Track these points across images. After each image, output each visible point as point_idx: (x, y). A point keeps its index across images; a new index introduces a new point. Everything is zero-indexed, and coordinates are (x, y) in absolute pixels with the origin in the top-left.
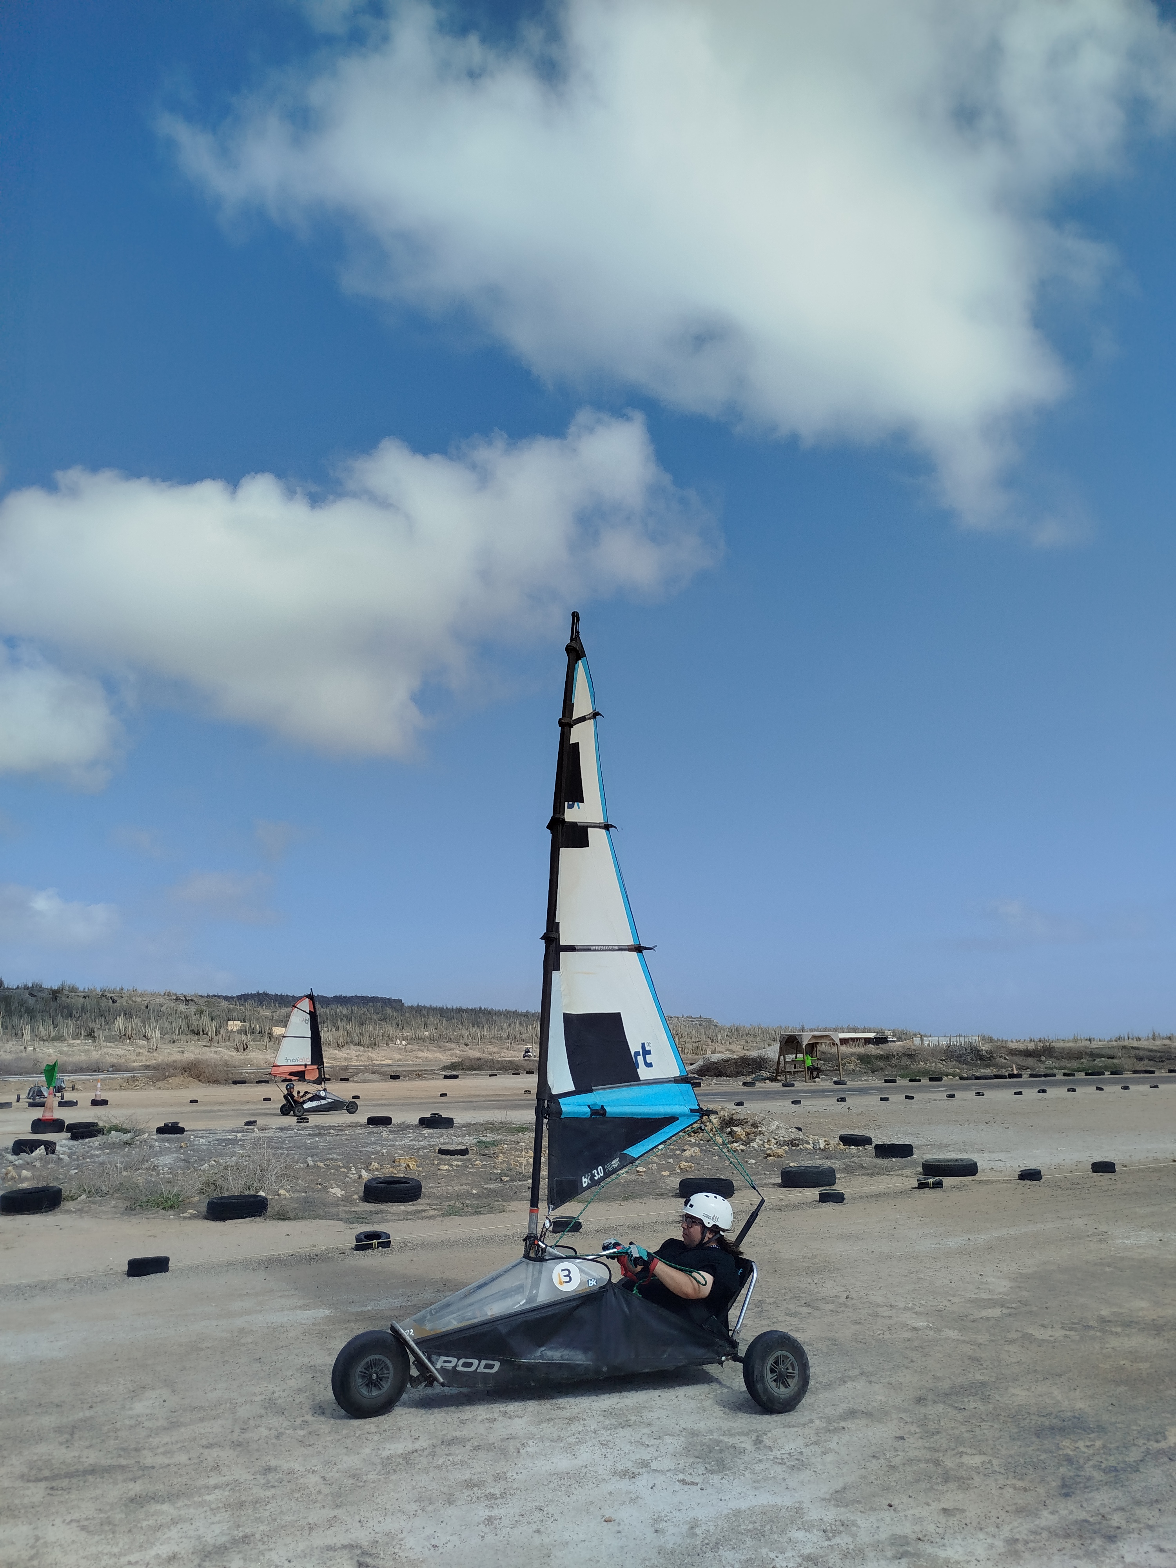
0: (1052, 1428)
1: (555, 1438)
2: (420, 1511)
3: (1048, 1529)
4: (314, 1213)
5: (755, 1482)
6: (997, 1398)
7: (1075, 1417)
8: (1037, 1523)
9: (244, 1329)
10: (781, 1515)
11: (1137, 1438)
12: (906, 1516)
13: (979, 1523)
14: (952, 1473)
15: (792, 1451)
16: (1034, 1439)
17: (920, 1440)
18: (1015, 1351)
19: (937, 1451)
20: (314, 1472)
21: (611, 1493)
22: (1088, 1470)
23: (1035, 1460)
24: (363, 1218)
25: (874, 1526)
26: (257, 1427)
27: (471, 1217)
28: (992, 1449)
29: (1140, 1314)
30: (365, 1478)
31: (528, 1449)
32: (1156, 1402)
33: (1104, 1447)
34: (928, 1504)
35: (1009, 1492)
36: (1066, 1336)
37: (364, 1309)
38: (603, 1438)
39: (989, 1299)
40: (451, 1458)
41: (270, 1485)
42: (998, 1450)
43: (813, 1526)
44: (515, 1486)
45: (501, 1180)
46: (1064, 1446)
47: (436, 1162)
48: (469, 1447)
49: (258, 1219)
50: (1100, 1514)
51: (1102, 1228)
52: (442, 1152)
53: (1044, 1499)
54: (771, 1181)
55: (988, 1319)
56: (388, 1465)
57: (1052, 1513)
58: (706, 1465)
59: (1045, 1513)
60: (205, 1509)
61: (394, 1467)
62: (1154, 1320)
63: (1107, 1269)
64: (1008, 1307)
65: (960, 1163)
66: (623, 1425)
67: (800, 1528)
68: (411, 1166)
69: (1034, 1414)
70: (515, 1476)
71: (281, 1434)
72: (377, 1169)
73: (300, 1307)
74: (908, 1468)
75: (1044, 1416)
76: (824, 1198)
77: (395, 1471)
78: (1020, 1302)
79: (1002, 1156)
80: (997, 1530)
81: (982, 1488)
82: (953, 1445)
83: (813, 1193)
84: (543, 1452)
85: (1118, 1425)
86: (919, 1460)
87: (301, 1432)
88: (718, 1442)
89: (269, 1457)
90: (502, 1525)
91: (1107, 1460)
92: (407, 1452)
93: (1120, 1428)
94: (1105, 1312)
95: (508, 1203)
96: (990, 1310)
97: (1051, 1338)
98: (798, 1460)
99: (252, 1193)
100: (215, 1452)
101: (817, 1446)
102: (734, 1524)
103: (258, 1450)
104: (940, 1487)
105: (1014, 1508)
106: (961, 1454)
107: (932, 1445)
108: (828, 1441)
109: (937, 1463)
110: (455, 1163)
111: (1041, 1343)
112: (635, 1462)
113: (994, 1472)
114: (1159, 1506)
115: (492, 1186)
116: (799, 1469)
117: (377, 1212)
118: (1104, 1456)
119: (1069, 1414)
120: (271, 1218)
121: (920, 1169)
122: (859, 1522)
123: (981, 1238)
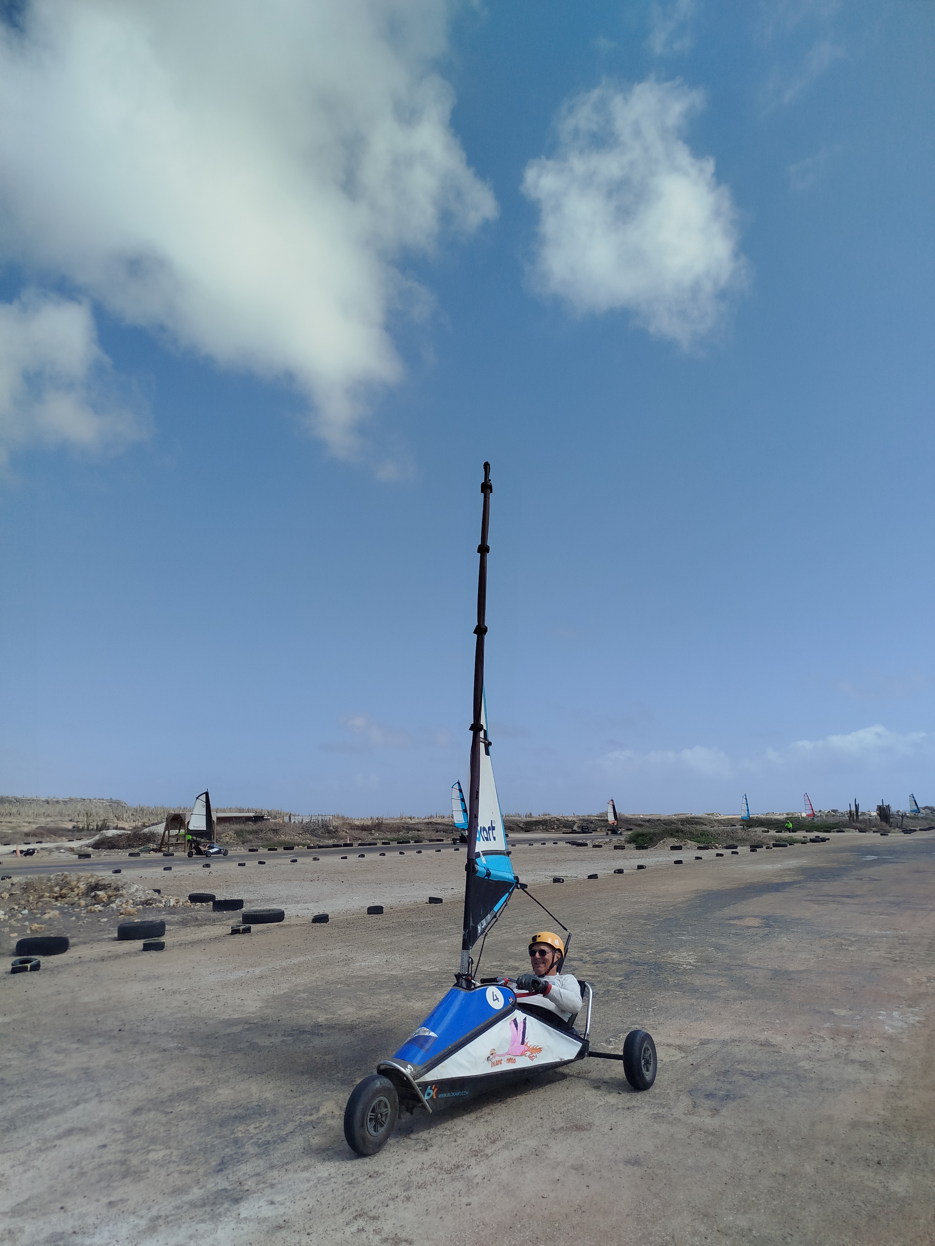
0: (236, 1117)
3: (191, 1202)
6: (204, 1099)
7: (258, 1106)
8: (184, 1199)
11: (297, 1115)
12: (72, 1214)
13: (135, 1209)
14: (133, 1169)
16: (217, 1129)
17: (120, 1145)
18: (237, 1058)
19: (130, 1152)
22: (247, 1147)
23: (208, 1146)
25: (39, 1229)
28: (178, 1142)
32: (325, 1084)
33: (269, 1126)
34: (98, 1200)
35: (173, 1177)
36: (283, 1041)
39: (239, 1018)
42: (183, 1142)
46: (238, 1130)
50: (238, 1182)
51: (352, 955)
53: (200, 1177)
54: (110, 936)
55: (229, 1034)
57: (200, 1188)
59: (195, 1189)
62: (353, 1021)
63: (339, 986)
64: (250, 1024)
65: (270, 912)
69: (227, 1108)
74: (96, 1172)
75: (234, 1108)
76: (147, 948)
78: (261, 1018)
80: (147, 1211)
81: (152, 1178)
82: (146, 1145)
83: (139, 944)
85: (288, 1107)
86: (110, 1163)
91: (265, 1136)
93: (288, 1109)
94: (322, 1019)
96: (234, 1028)
97: (271, 1045)
101: (22, 1166)
104: (116, 1184)
105: (171, 1189)
106: (148, 1152)
107: (128, 1148)
108: (35, 1160)
109: (124, 1162)
111: (260, 1049)
113: (170, 1162)
114: (287, 1167)
118: (265, 1133)
119: (254, 1104)
121: (241, 919)
122: (26, 1228)
123: (258, 971)
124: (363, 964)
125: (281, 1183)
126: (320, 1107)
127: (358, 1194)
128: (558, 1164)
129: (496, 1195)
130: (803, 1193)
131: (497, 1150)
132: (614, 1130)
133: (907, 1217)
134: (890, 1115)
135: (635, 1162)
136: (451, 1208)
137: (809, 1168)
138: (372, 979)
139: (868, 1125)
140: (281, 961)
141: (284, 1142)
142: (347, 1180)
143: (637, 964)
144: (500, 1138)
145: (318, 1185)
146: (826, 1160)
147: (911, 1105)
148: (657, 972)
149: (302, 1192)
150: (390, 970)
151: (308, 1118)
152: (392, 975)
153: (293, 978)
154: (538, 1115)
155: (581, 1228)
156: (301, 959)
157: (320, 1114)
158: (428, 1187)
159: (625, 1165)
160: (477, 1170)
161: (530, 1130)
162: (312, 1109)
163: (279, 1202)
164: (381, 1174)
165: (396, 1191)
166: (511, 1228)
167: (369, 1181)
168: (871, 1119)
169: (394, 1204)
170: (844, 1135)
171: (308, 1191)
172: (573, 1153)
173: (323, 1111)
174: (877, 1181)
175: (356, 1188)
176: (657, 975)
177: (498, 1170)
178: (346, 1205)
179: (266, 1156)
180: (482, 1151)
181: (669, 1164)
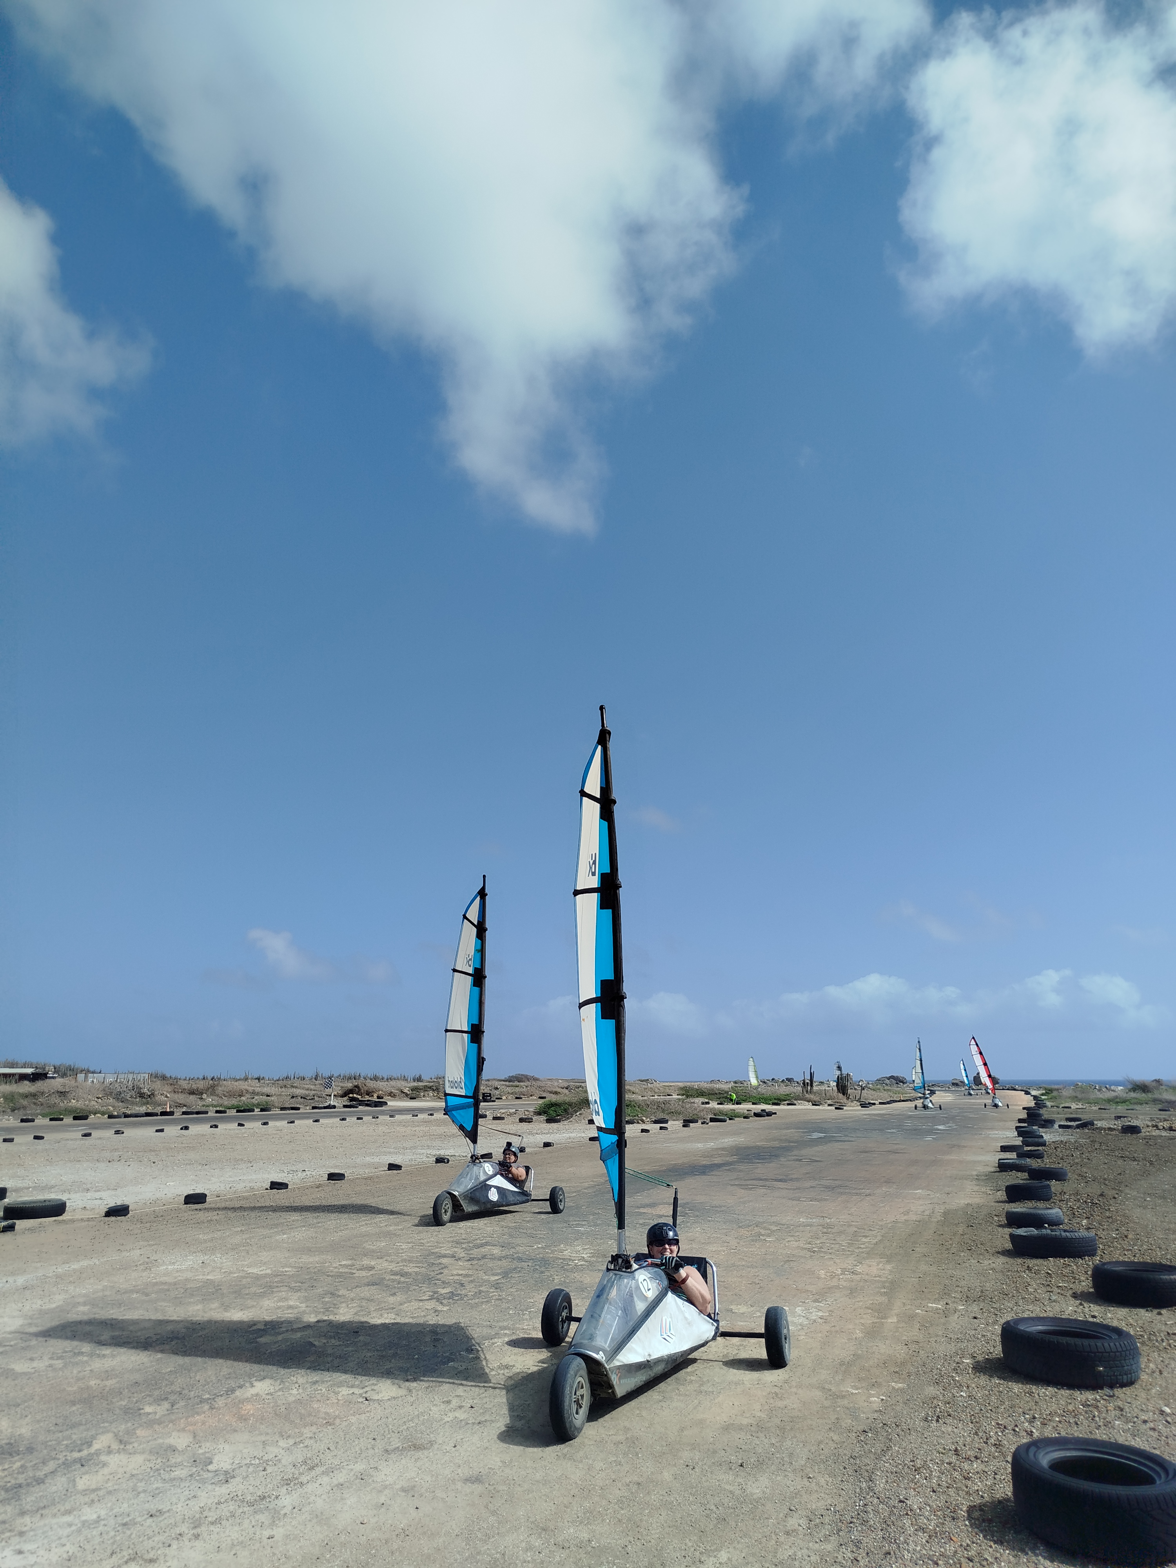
7: (8, 1443)
11: (61, 1452)
32: (102, 1415)
51: (156, 1257)
65: (47, 1203)
78: (20, 1338)
79: (105, 1194)
93: (50, 1445)
124: (169, 1267)
125: (33, 1530)
126: (94, 1442)
127: (133, 1536)
128: (386, 1487)
129: (306, 1525)
130: (654, 1501)
131: (315, 1477)
132: (458, 1447)
133: (758, 1518)
134: (766, 1416)
135: (476, 1479)
136: (249, 1543)
137: (667, 1475)
138: (181, 1286)
139: (740, 1428)
140: (55, 1267)
141: (42, 1484)
142: (120, 1522)
143: (520, 1259)
144: (320, 1464)
145: (83, 1530)
146: (687, 1466)
147: (791, 1405)
148: (543, 1269)
149: (60, 1538)
150: (206, 1273)
151: (76, 1455)
152: (208, 1280)
153: (71, 1288)
154: (371, 1436)
155: (400, 1552)
156: (85, 1263)
157: (92, 1450)
158: (224, 1522)
159: (464, 1483)
160: (287, 1501)
161: (359, 1452)
162: (82, 1444)
163: (28, 1551)
164: (165, 1512)
165: (184, 1528)
166: (318, 1558)
167: (151, 1520)
168: (745, 1421)
169: (178, 1543)
170: (712, 1439)
171: (68, 1536)
172: (405, 1475)
173: (96, 1446)
174: (736, 1484)
175: (132, 1529)
176: (542, 1272)
177: (313, 1498)
178: (116, 1548)
179: (16, 1501)
180: (297, 1479)
181: (514, 1480)
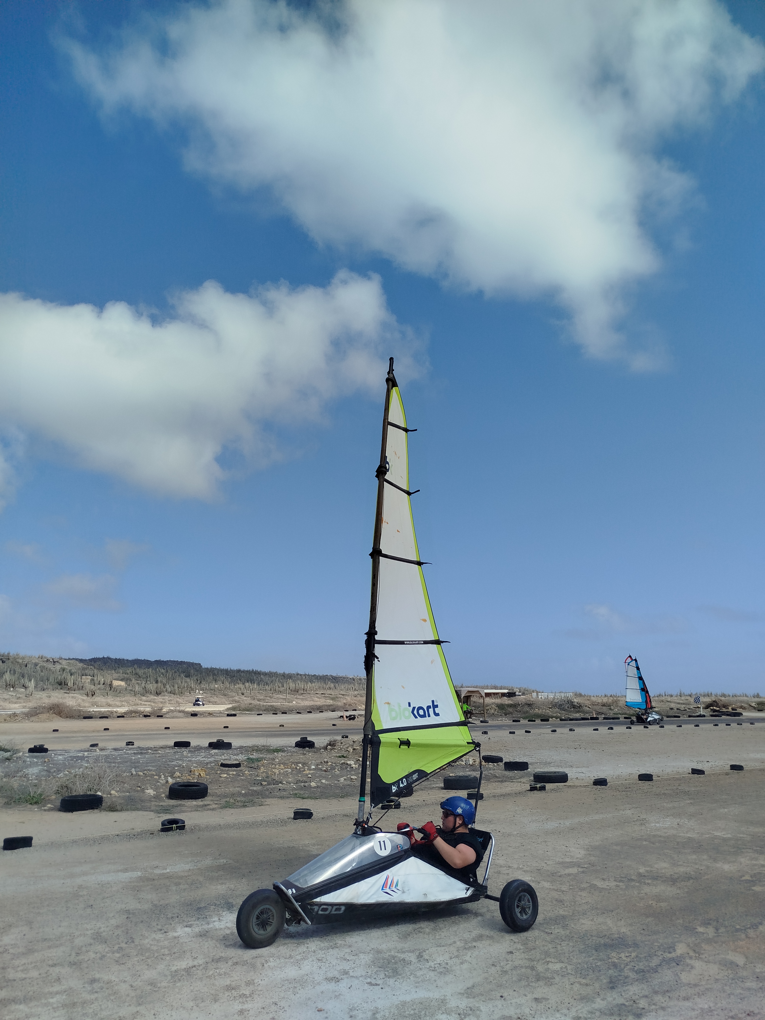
0: (605, 945)
1: (288, 956)
2: (195, 1007)
3: (600, 1011)
4: (134, 806)
5: (416, 983)
6: (573, 926)
7: (620, 938)
8: (593, 1006)
9: (82, 885)
10: (432, 1004)
11: (657, 951)
12: (511, 1003)
13: (557, 1007)
14: (542, 975)
15: (441, 962)
16: (594, 952)
17: (523, 954)
18: (585, 895)
19: (533, 961)
20: (125, 981)
21: (322, 992)
22: (626, 972)
23: (594, 966)
24: (167, 810)
25: (491, 1010)
26: (87, 951)
27: (239, 809)
28: (568, 959)
29: (663, 871)
30: (159, 985)
31: (269, 964)
32: (670, 928)
33: (637, 956)
34: (525, 995)
35: (576, 987)
36: (617, 886)
37: (165, 871)
38: (320, 956)
39: (571, 862)
40: (218, 971)
41: (94, 991)
42: (571, 959)
43: (452, 1011)
44: (260, 988)
45: (262, 784)
46: (612, 956)
47: (219, 772)
48: (230, 963)
49: (96, 811)
50: (632, 1000)
51: (643, 816)
52: (223, 765)
53: (598, 991)
54: (437, 785)
55: (569, 875)
56: (176, 976)
57: (603, 1000)
58: (386, 973)
59: (598, 1000)
60: (49, 1008)
61: (179, 978)
62: (671, 875)
63: (645, 843)
64: (582, 867)
65: (558, 774)
66: (333, 947)
67: (443, 1013)
68: (202, 775)
69: (595, 936)
70: (260, 982)
71: (104, 956)
72: (179, 777)
73: (121, 871)
74: (514, 972)
75: (601, 937)
77: (180, 980)
78: (589, 863)
79: (583, 770)
80: (568, 1011)
81: (560, 984)
82: (543, 957)
84: (279, 966)
85: (646, 943)
86: (522, 967)
87: (117, 955)
88: (394, 957)
89: (94, 972)
90: (250, 1015)
91: (638, 965)
92: (188, 967)
93: (647, 944)
94: (642, 870)
95: (265, 800)
96: (570, 869)
97: (608, 887)
98: (445, 968)
99: (92, 793)
100: (57, 969)
101: (457, 959)
102: (402, 1010)
103: (87, 968)
104: (534, 984)
105: (579, 997)
106: (548, 962)
107: (530, 957)
108: (464, 955)
109: (533, 968)
110: (231, 773)
111: (601, 890)
112: (339, 971)
113: (568, 974)
114: (669, 994)
115: (255, 788)
116: (445, 974)
117: (177, 806)
118: (636, 962)
119: (616, 936)
120: (105, 810)
121: (532, 778)
122: (482, 1008)
123: (568, 823)
124: (657, 825)
125: (669, 1007)
126: (675, 947)
138: (672, 839)
140: (583, 817)
141: (657, 973)
145: (704, 1015)
150: (685, 832)
151: (669, 955)
153: (601, 832)
156: (600, 816)
157: (678, 954)
162: (669, 948)
173: (679, 951)
179: (647, 982)
